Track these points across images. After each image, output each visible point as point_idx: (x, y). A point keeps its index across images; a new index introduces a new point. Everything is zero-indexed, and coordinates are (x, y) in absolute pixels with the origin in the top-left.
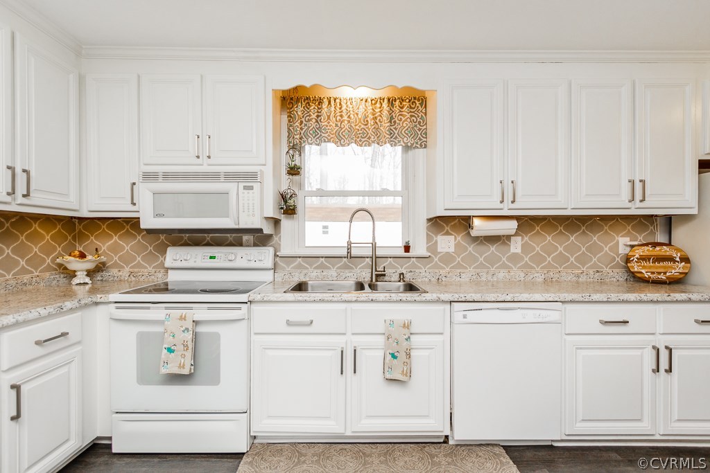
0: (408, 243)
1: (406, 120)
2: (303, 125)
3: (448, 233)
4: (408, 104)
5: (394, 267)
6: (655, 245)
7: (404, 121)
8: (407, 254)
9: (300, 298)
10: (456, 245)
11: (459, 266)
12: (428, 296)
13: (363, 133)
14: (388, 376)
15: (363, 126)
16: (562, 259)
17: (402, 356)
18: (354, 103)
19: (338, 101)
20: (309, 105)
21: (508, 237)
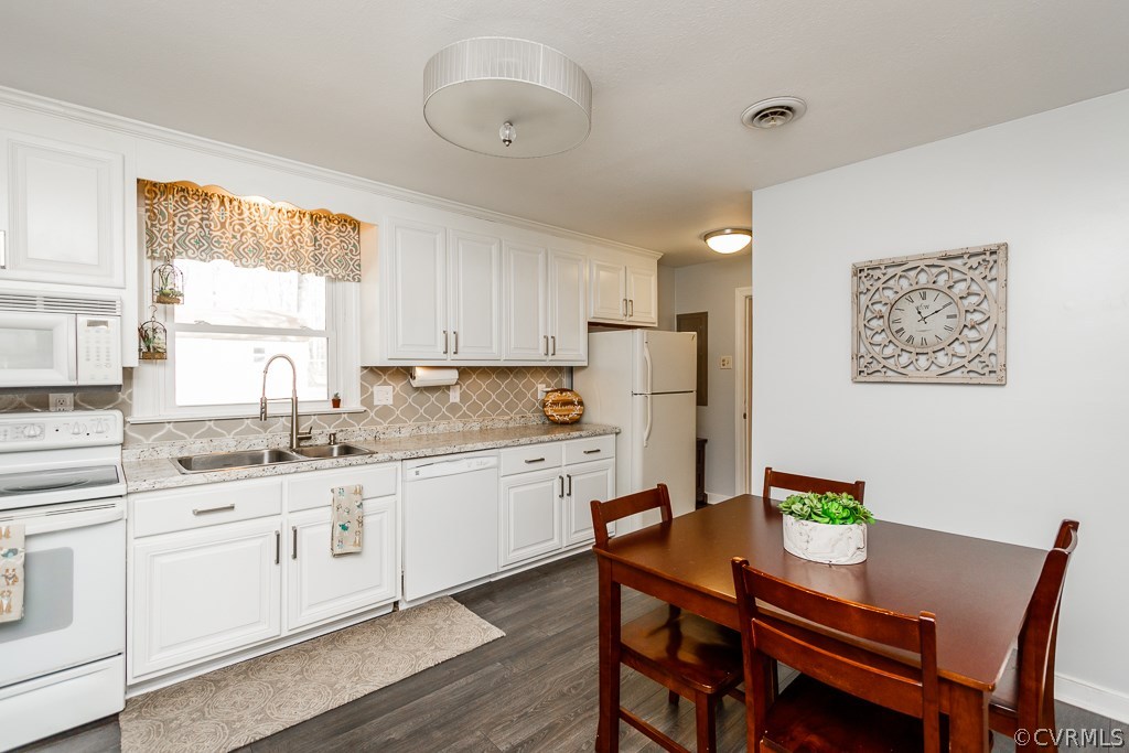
0: (336, 395)
1: (335, 246)
2: (176, 228)
3: (385, 383)
4: (337, 227)
5: (320, 427)
6: (562, 391)
7: (332, 247)
8: (337, 410)
9: (216, 479)
10: (395, 397)
11: (398, 420)
12: (380, 457)
13: (277, 254)
14: (338, 551)
15: (275, 245)
16: (494, 407)
17: (354, 526)
18: (262, 211)
19: (235, 203)
20: (186, 199)
21: (448, 387)
